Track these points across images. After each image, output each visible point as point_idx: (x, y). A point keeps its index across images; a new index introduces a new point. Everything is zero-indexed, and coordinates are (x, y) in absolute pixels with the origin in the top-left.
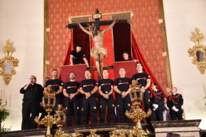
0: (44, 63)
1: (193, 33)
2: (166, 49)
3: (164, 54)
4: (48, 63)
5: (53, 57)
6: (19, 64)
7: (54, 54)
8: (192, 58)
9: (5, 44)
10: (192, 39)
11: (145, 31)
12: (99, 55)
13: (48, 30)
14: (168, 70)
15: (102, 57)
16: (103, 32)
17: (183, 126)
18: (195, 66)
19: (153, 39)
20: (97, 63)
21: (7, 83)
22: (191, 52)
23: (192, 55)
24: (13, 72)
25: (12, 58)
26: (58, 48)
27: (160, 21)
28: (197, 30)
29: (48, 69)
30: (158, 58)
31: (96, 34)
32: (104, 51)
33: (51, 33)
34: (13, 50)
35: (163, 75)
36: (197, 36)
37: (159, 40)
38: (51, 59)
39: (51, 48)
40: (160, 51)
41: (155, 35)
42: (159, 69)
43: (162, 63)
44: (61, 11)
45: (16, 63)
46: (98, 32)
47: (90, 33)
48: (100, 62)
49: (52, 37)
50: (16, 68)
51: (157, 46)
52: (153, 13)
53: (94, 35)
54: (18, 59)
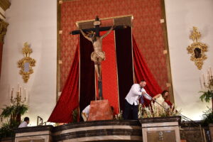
0: (58, 63)
1: (192, 32)
2: (166, 47)
3: (165, 52)
4: (60, 62)
5: (65, 57)
6: (36, 64)
7: (66, 54)
8: (190, 55)
9: (23, 47)
10: (191, 37)
11: (148, 30)
13: (61, 32)
14: (168, 67)
15: (100, 60)
16: (102, 38)
17: (166, 122)
18: (193, 63)
19: (155, 38)
20: (96, 66)
21: (26, 81)
22: (189, 50)
23: (191, 52)
24: (31, 71)
25: (30, 59)
26: (69, 49)
27: (162, 21)
28: (195, 29)
29: (61, 68)
30: (160, 55)
31: (95, 40)
32: (102, 55)
33: (63, 34)
34: (31, 52)
35: (164, 71)
36: (195, 35)
37: (161, 39)
38: (64, 59)
39: (64, 49)
40: (162, 49)
41: (157, 34)
42: (160, 66)
43: (163, 60)
44: (72, 14)
45: (33, 63)
46: (97, 38)
47: (90, 39)
48: (98, 65)
49: (64, 38)
50: (33, 68)
51: (158, 45)
52: (156, 13)
54: (35, 59)
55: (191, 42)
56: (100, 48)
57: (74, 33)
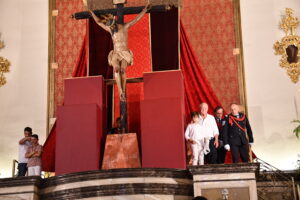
0: (49, 67)
1: (284, 17)
2: (238, 43)
3: (236, 51)
4: (54, 66)
5: (63, 56)
6: (10, 68)
7: (65, 52)
8: (279, 57)
10: (281, 26)
11: (208, 12)
12: (120, 63)
13: (55, 13)
14: (240, 78)
15: (124, 66)
16: (127, 26)
17: (234, 172)
18: (284, 71)
19: (219, 28)
20: (116, 75)
22: (278, 48)
23: (281, 53)
24: (2, 82)
26: (70, 42)
28: (289, 12)
29: (56, 76)
30: (227, 57)
31: (116, 30)
32: (127, 57)
33: (60, 17)
34: (2, 46)
35: (233, 85)
36: (288, 22)
37: (229, 29)
38: (60, 60)
39: (61, 43)
40: (230, 46)
41: (223, 20)
42: (227, 76)
43: (232, 66)
45: (5, 66)
46: (120, 26)
47: (108, 28)
48: (121, 73)
49: (61, 25)
50: (6, 75)
51: (225, 39)
53: (113, 32)
54: (9, 60)
55: (281, 35)
56: (124, 44)
57: (80, 16)
